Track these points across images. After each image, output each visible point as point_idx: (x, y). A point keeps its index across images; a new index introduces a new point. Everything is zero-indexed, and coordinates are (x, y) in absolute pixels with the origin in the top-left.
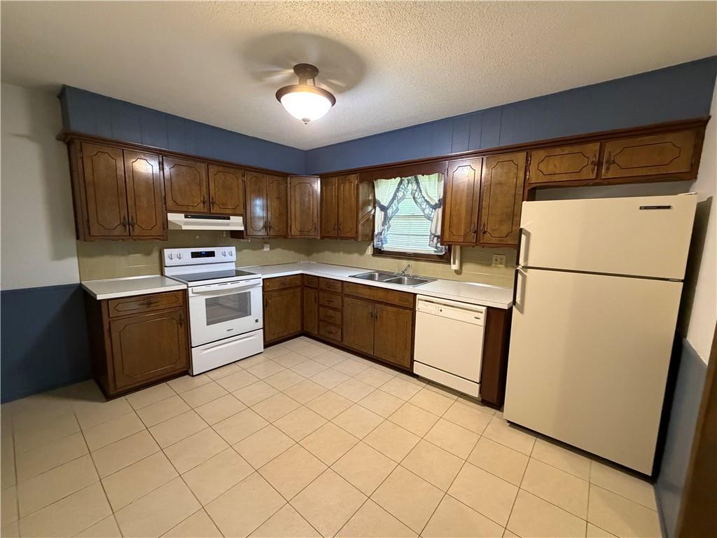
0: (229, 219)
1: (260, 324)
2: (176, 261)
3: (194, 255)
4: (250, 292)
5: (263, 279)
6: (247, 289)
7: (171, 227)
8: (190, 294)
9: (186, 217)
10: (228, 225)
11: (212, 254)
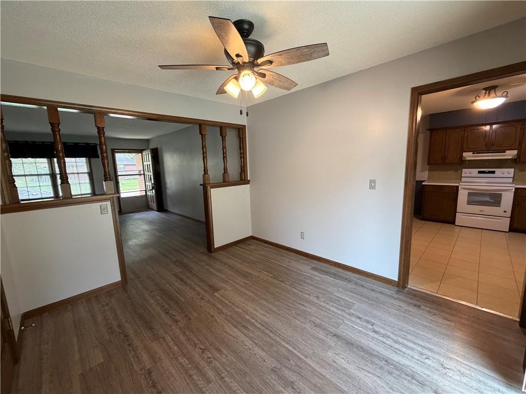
0: (505, 152)
1: (509, 214)
2: (468, 175)
3: (480, 172)
4: (501, 194)
5: (516, 188)
6: (501, 191)
7: (463, 159)
8: (460, 188)
9: (473, 153)
10: (504, 156)
11: (494, 172)
